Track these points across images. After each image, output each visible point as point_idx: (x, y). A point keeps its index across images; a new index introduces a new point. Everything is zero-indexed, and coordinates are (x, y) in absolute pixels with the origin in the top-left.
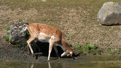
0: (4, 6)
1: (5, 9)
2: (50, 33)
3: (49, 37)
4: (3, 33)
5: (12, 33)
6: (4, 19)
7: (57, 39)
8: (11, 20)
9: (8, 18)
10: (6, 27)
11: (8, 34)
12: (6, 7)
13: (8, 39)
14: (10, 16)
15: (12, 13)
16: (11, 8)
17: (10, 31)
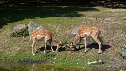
0: (119, 31)
1: (120, 32)
2: (44, 35)
3: (43, 37)
4: (118, 50)
5: (124, 50)
6: (119, 40)
7: (49, 38)
8: (124, 41)
9: (122, 39)
10: (120, 45)
11: (122, 51)
12: (121, 31)
13: (122, 55)
14: (123, 38)
15: (125, 36)
16: (124, 32)
17: (123, 49)
